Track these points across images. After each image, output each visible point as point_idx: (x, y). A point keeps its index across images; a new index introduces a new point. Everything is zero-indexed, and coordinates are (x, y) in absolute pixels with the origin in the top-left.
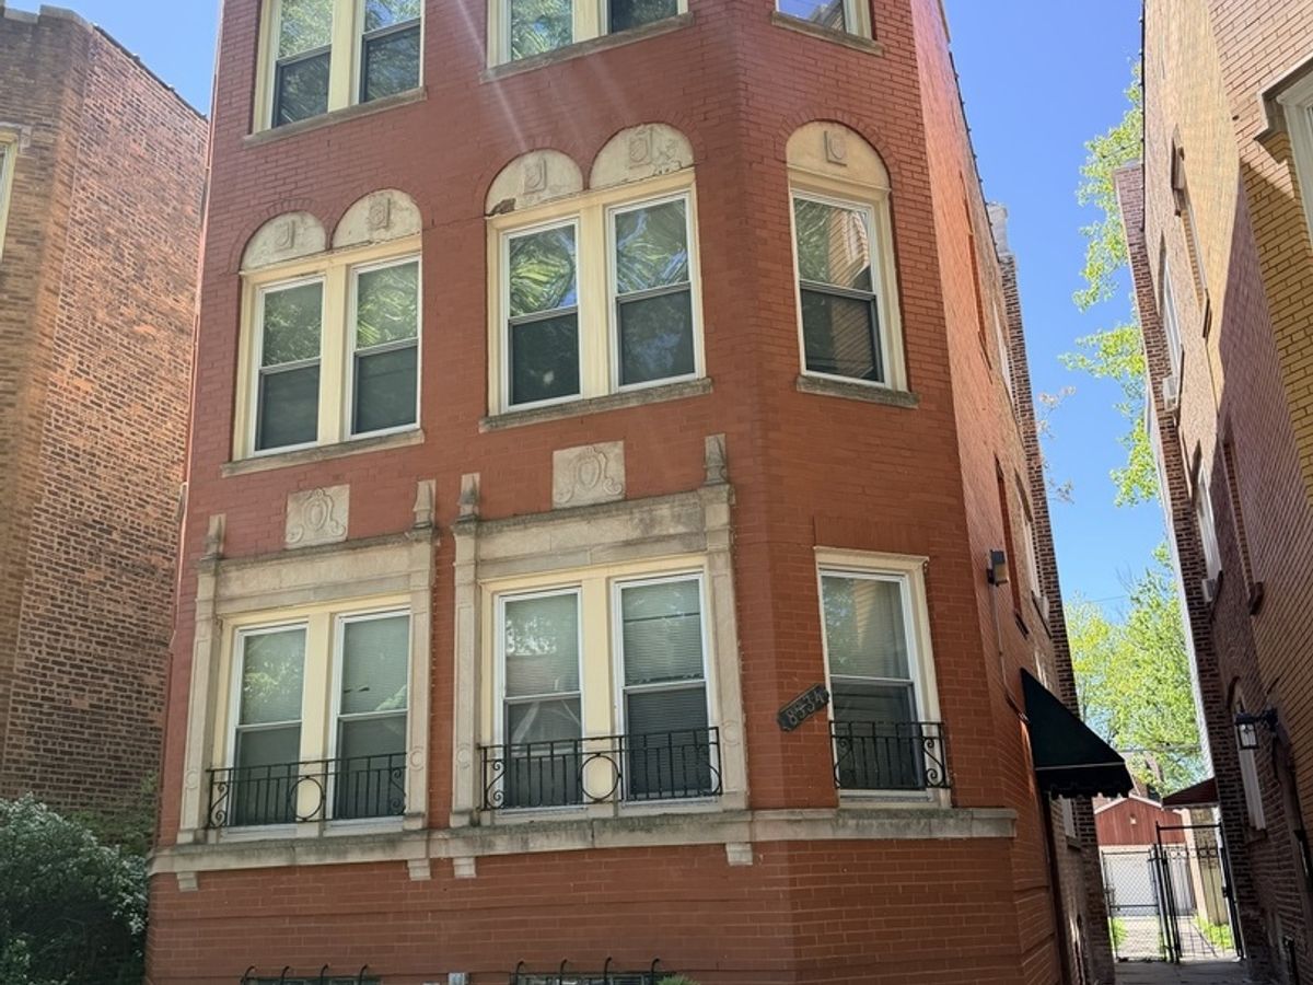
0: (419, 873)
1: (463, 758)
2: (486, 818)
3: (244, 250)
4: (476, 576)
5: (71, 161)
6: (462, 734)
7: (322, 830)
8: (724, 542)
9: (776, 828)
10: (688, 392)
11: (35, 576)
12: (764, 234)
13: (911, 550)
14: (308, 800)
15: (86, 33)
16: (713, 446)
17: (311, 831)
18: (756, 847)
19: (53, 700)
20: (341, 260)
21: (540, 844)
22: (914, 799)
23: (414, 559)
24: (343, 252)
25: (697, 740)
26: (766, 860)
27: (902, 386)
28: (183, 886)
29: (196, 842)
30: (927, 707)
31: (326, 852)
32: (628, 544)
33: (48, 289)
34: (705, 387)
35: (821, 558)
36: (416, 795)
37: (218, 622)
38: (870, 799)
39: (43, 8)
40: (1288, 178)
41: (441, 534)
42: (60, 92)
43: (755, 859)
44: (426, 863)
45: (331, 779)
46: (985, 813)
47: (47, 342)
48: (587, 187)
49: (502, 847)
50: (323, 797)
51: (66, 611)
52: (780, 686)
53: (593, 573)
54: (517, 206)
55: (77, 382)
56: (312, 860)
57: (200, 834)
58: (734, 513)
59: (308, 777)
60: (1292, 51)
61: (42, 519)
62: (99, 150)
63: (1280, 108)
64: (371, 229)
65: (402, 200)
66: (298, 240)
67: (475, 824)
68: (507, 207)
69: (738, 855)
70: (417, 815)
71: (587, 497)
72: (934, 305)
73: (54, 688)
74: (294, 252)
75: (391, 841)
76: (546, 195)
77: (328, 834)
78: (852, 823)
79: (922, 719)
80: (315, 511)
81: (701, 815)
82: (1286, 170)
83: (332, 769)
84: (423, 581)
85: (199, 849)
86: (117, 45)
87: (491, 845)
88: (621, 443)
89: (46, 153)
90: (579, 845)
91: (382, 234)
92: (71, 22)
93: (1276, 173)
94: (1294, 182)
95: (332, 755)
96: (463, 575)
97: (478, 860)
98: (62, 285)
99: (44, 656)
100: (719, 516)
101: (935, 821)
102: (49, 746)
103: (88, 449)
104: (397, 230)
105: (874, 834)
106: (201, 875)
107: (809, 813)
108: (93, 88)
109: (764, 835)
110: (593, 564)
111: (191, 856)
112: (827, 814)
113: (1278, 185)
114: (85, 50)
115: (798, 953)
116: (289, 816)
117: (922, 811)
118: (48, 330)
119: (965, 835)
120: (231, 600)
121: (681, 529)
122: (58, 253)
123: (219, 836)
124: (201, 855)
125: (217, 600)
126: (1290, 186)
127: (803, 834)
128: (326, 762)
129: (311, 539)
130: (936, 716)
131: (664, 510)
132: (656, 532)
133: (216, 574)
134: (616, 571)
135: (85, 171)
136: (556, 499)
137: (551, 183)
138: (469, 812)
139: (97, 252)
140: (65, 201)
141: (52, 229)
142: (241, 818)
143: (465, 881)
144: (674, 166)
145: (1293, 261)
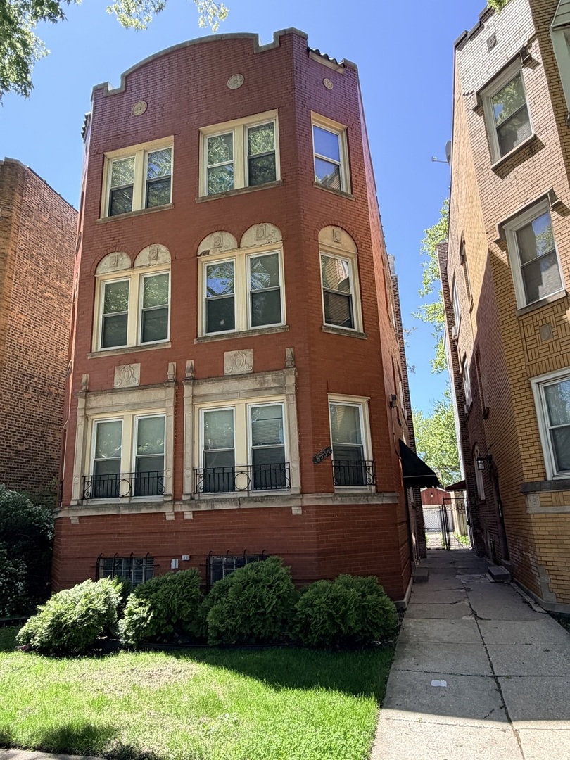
0: (170, 517)
1: (187, 473)
2: (196, 496)
3: (97, 266)
4: (193, 402)
5: (18, 224)
6: (187, 464)
7: (130, 500)
8: (293, 391)
9: (311, 501)
10: (279, 331)
11: (3, 396)
12: (310, 269)
13: (363, 395)
14: (124, 488)
15: (24, 169)
16: (289, 352)
17: (126, 501)
18: (303, 508)
19: (11, 446)
20: (137, 272)
21: (218, 507)
22: (362, 489)
23: (168, 394)
24: (138, 269)
25: (281, 468)
26: (307, 512)
27: (361, 331)
28: (73, 522)
29: (78, 505)
30: (368, 455)
31: (132, 509)
32: (255, 390)
33: (8, 277)
34: (286, 329)
35: (329, 397)
36: (168, 487)
37: (86, 417)
38: (346, 489)
39: (6, 159)
40: (506, 257)
41: (178, 384)
42: (14, 194)
43: (303, 512)
44: (173, 513)
45: (134, 480)
46: (388, 494)
47: (8, 299)
48: (239, 247)
49: (203, 508)
50: (131, 487)
51: (16, 410)
52: (314, 447)
53: (241, 402)
54: (210, 253)
55: (20, 316)
56: (127, 512)
57: (80, 501)
58: (296, 379)
59: (124, 480)
60: (509, 209)
61: (6, 373)
62: (29, 219)
63: (504, 230)
64: (150, 260)
65: (163, 248)
66: (119, 263)
67: (193, 499)
68: (206, 253)
69: (296, 511)
70: (169, 495)
71: (238, 372)
72: (374, 299)
73: (11, 441)
74: (118, 268)
75: (159, 505)
76: (223, 249)
77: (132, 502)
78: (339, 498)
79: (366, 459)
80: (126, 374)
81: (282, 496)
82: (505, 254)
83: (134, 477)
84: (171, 403)
85: (80, 507)
86: (37, 175)
87: (199, 507)
88: (252, 350)
89: (8, 220)
90: (234, 507)
91: (154, 262)
92: (18, 165)
93: (502, 255)
94: (508, 259)
95: (133, 471)
96: (187, 401)
97: (194, 513)
98: (14, 275)
99: (7, 429)
100: (291, 380)
101: (370, 498)
102: (9, 465)
103: (25, 344)
104: (160, 261)
105: (348, 503)
106: (80, 518)
107: (324, 495)
108: (27, 193)
109: (306, 504)
110: (240, 398)
111: (77, 510)
112: (330, 495)
113: (502, 260)
114: (24, 177)
115: (318, 547)
116: (117, 495)
117: (365, 494)
118: (8, 294)
119: (380, 503)
120: (92, 408)
121: (276, 385)
122: (12, 262)
123: (87, 502)
124: (81, 510)
125: (86, 408)
126: (507, 261)
127: (321, 503)
128: (131, 474)
129: (125, 385)
130: (371, 458)
131: (269, 377)
132: (266, 386)
133: (86, 398)
134: (248, 401)
135: (23, 228)
136: (225, 371)
137: (224, 245)
138: (190, 494)
139: (29, 262)
140: (15, 240)
141: (10, 252)
142: (96, 495)
143: (188, 520)
144: (274, 240)
145: (507, 289)
